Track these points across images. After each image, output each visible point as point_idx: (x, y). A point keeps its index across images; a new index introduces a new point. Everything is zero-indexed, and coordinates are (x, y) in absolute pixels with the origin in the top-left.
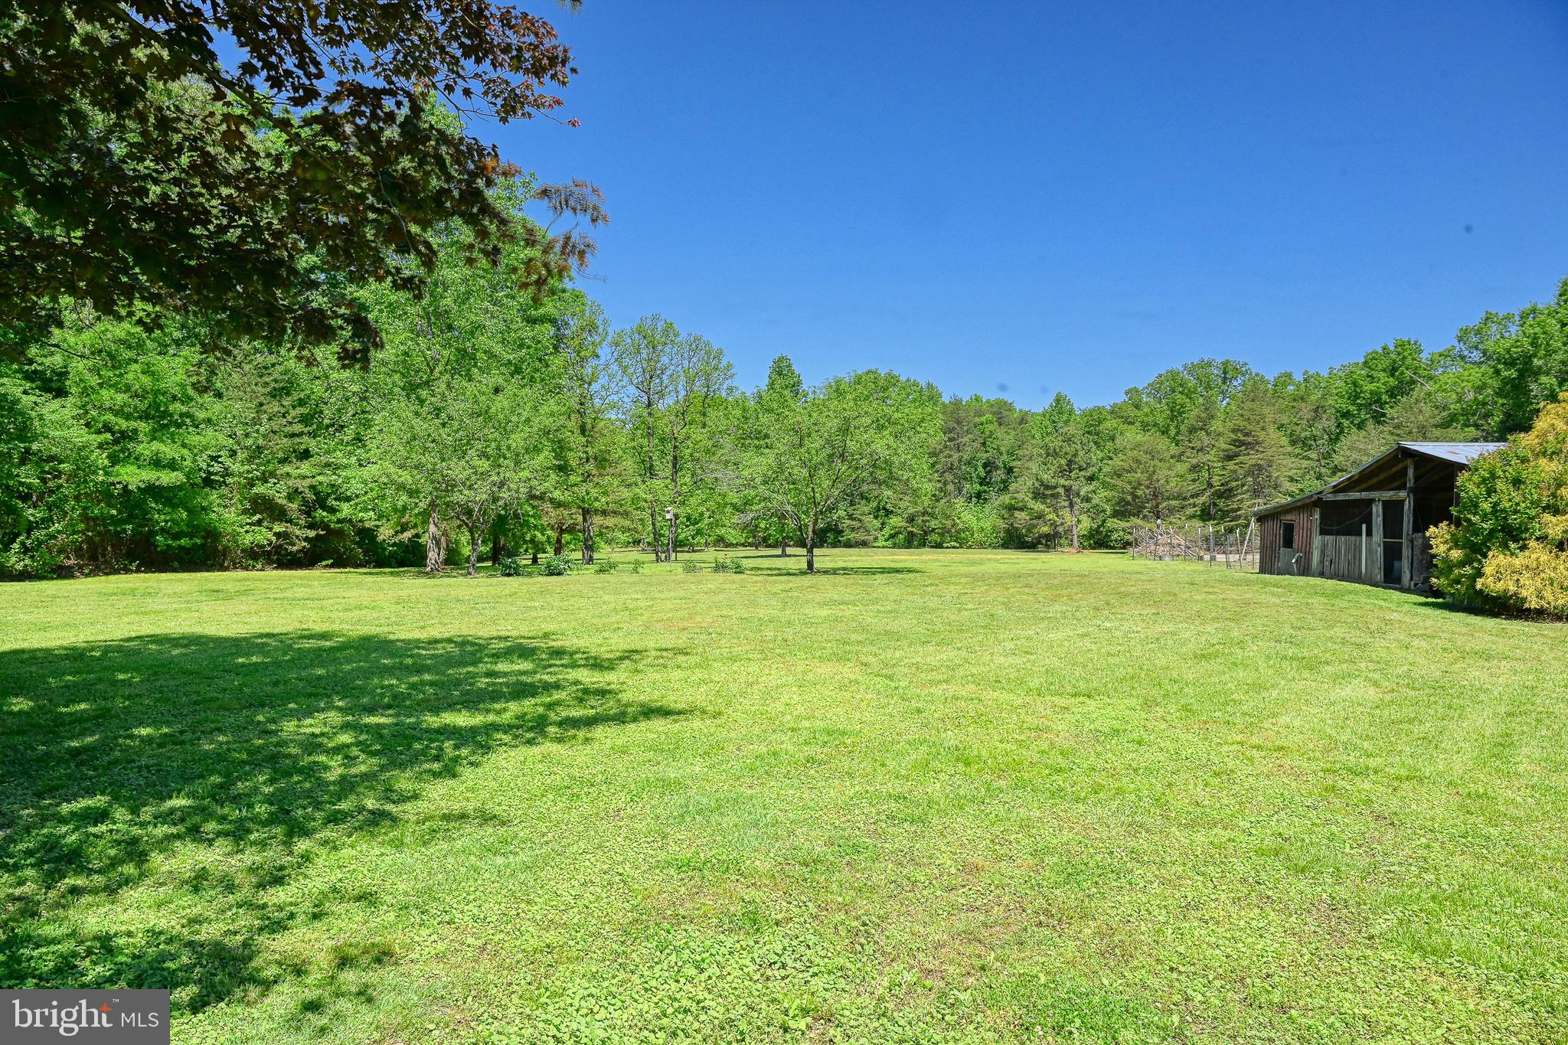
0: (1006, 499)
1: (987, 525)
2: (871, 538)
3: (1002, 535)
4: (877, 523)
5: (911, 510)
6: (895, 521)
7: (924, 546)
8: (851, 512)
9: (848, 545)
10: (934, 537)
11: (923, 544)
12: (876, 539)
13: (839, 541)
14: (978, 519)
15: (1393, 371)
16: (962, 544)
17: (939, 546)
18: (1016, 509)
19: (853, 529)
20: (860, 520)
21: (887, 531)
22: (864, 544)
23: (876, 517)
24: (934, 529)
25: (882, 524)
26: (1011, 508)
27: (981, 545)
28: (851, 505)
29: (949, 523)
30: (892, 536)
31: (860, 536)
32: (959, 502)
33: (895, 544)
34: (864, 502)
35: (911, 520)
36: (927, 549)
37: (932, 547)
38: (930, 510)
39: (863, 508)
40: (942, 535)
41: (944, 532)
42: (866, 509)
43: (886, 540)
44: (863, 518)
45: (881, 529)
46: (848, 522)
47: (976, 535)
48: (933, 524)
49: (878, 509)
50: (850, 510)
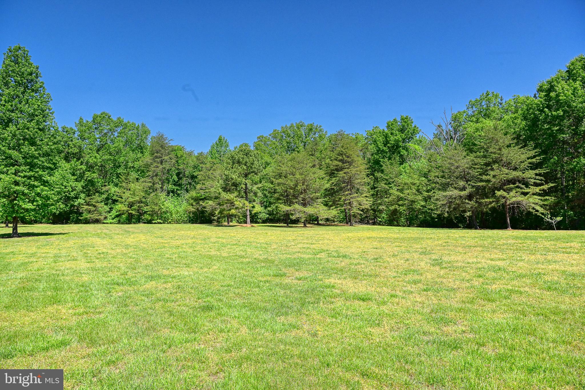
0: (193, 194)
1: (181, 210)
2: (102, 218)
3: (191, 215)
4: (107, 208)
5: (131, 200)
6: (120, 207)
7: (139, 222)
8: (88, 200)
9: (87, 222)
10: (147, 217)
11: (139, 220)
12: (106, 218)
13: (80, 220)
14: (175, 206)
15: (402, 131)
16: (165, 221)
17: (149, 222)
18: (201, 200)
19: (90, 212)
20: (95, 206)
21: (114, 213)
22: (97, 221)
23: (106, 204)
24: (146, 212)
25: (110, 209)
26: (197, 200)
27: (177, 222)
28: (89, 196)
29: (156, 208)
30: (117, 216)
31: (95, 216)
32: (163, 196)
33: (119, 221)
34: (97, 194)
35: (131, 205)
36: (141, 225)
37: (145, 223)
38: (144, 200)
39: (97, 198)
40: (152, 215)
41: (153, 213)
42: (99, 199)
43: (113, 219)
44: (97, 204)
45: (109, 212)
46: (86, 207)
47: (174, 215)
48: (145, 209)
49: (107, 199)
50: (88, 199)
